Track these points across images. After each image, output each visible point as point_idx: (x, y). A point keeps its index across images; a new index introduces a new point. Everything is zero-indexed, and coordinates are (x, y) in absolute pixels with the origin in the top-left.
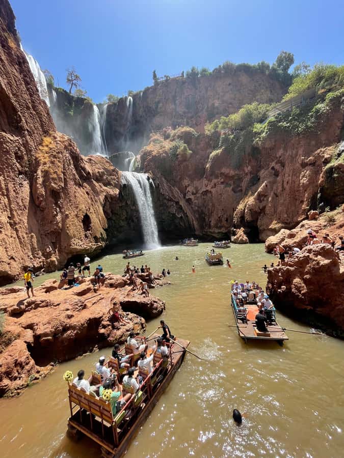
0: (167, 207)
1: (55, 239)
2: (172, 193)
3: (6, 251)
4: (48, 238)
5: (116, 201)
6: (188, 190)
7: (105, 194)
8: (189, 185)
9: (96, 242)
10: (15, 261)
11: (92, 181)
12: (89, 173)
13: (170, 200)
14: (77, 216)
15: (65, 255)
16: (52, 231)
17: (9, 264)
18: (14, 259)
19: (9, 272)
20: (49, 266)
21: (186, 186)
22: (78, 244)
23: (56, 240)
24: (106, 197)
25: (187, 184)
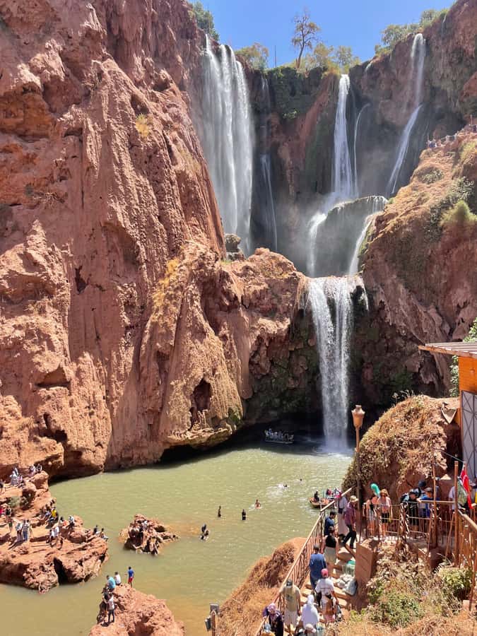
0: (403, 353)
1: (153, 420)
2: (419, 322)
3: (94, 436)
4: (145, 419)
5: (281, 342)
6: (461, 315)
7: (258, 333)
8: (465, 304)
9: (216, 427)
10: (102, 448)
11: (239, 312)
12: (236, 298)
13: (411, 339)
14: (185, 387)
15: (161, 444)
16: (149, 410)
17: (94, 452)
18: (101, 445)
19: (93, 462)
20: (139, 457)
21: (458, 306)
22: (176, 432)
23: (154, 422)
24: (259, 338)
25: (461, 301)
